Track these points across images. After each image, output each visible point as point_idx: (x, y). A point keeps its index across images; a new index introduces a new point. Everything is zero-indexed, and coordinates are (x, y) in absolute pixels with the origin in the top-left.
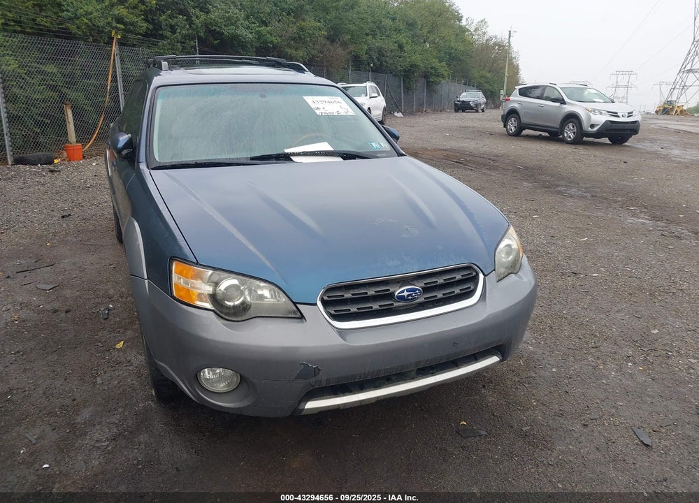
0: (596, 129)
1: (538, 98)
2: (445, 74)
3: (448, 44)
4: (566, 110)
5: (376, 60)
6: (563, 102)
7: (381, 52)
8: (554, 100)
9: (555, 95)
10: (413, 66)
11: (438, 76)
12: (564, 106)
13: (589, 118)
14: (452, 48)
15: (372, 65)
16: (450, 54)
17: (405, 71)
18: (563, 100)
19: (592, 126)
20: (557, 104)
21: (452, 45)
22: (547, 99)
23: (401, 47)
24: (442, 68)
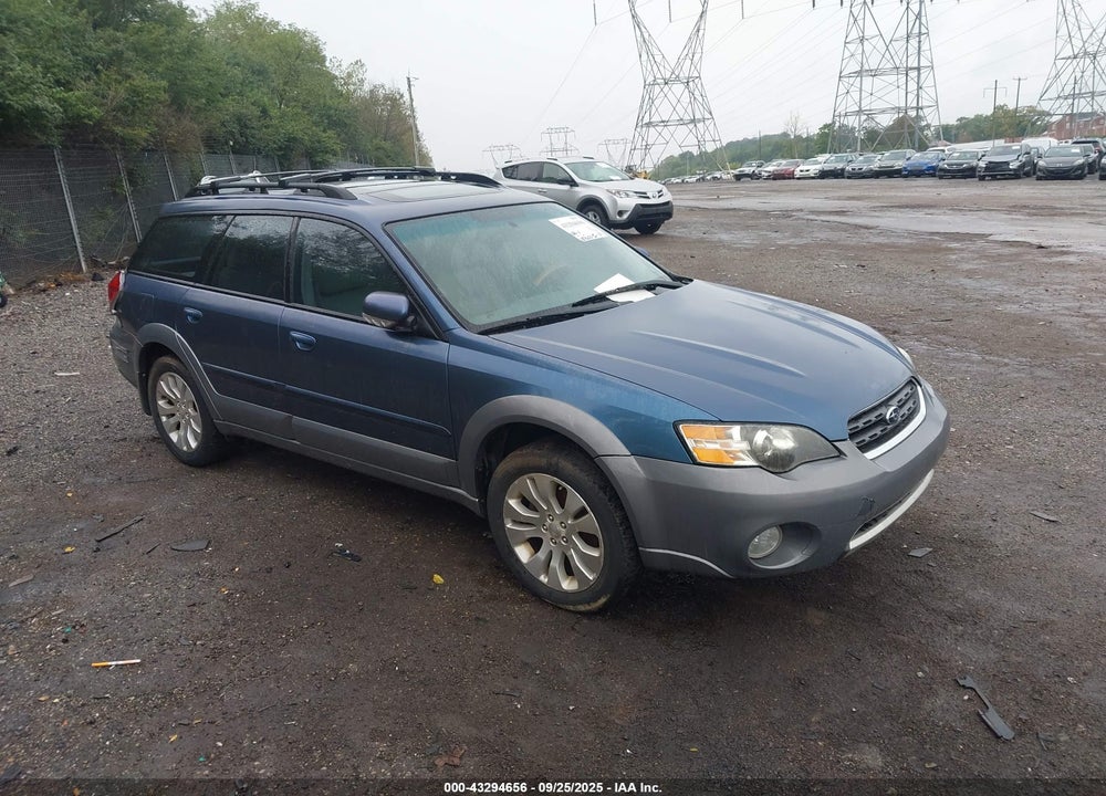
0: (625, 216)
1: (535, 180)
2: (337, 148)
3: (322, 101)
4: (581, 195)
5: (237, 136)
6: (573, 183)
7: (241, 121)
8: (561, 182)
9: (561, 176)
10: (292, 139)
11: (327, 152)
12: (576, 189)
13: (615, 202)
14: (330, 108)
15: (231, 143)
16: (329, 117)
17: (280, 149)
18: (573, 180)
19: (621, 213)
20: (566, 187)
21: (329, 102)
22: (550, 180)
23: (264, 112)
24: (330, 138)
